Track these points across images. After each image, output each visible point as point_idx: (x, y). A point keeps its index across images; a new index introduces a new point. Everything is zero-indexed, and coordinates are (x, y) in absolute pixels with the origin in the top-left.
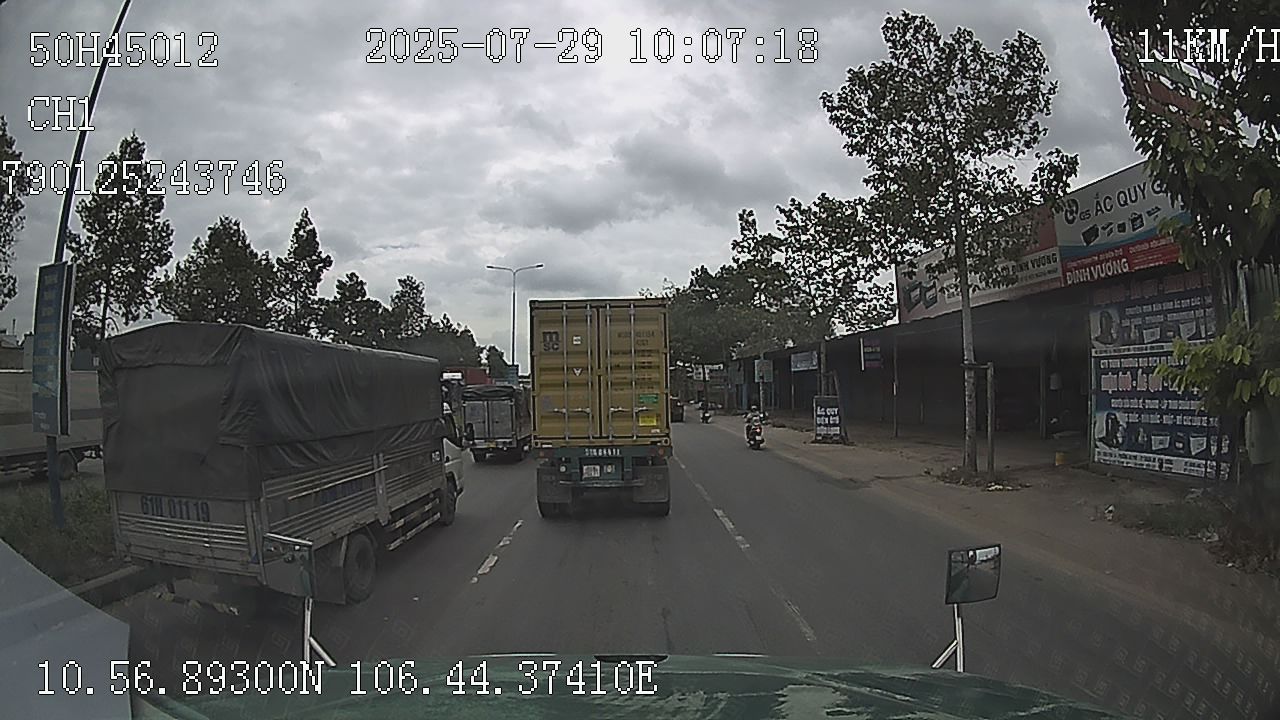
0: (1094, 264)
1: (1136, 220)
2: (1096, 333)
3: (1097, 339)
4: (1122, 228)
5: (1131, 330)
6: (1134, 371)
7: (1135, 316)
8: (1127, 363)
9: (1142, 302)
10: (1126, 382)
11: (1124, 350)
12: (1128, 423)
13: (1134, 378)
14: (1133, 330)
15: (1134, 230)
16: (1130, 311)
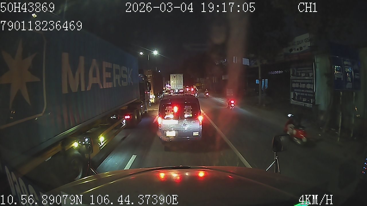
1: (301, 48)
2: (291, 73)
3: (292, 75)
4: (298, 50)
6: (299, 83)
8: (298, 81)
9: (302, 67)
10: (297, 85)
11: (297, 78)
12: (298, 95)
13: (299, 85)
14: (299, 73)
15: (300, 50)
16: (299, 69)
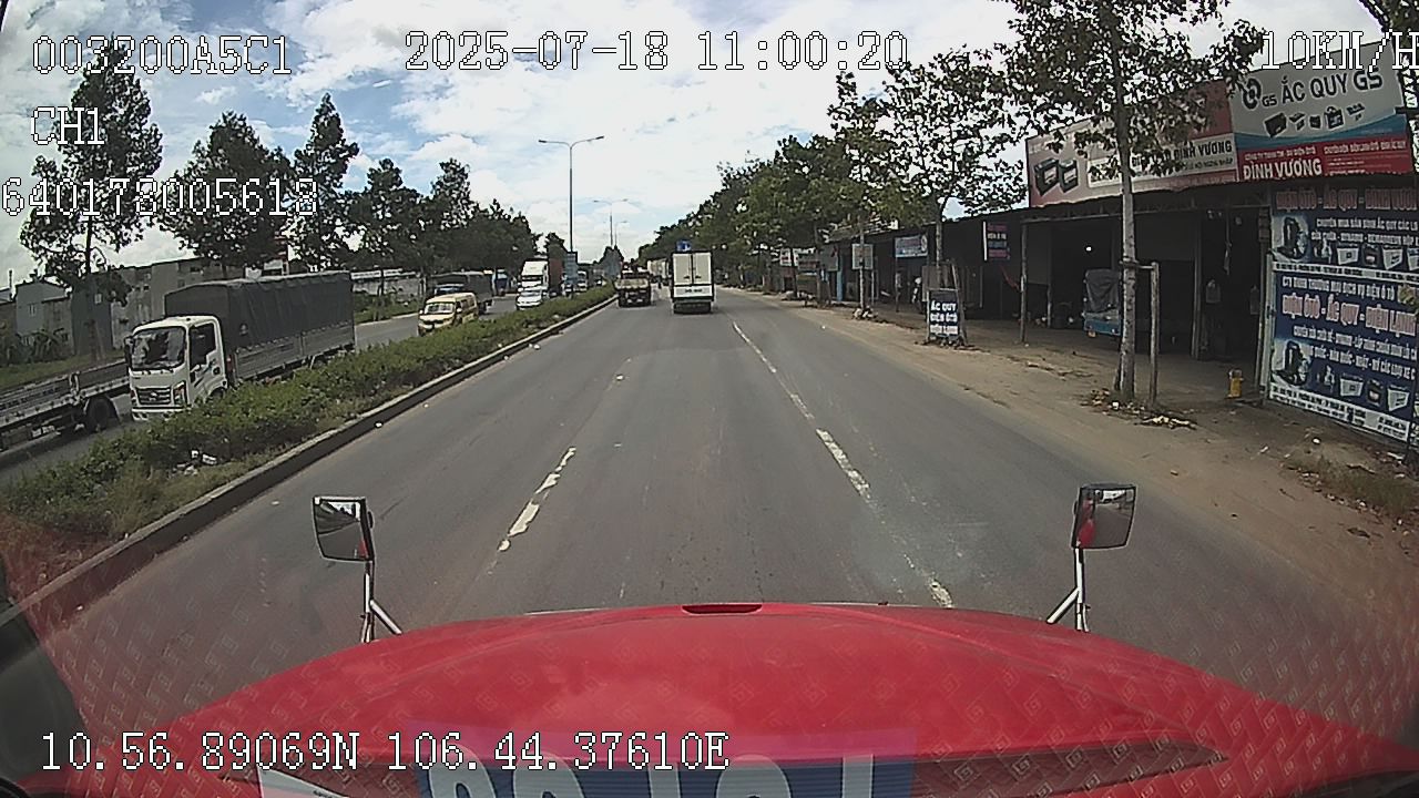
0: (1279, 160)
1: (1334, 116)
2: (1278, 241)
3: (1280, 250)
4: (1315, 122)
5: (1322, 247)
6: (1324, 296)
7: (1328, 230)
8: (1316, 285)
9: (1337, 215)
10: (1312, 307)
11: (1313, 269)
12: (1312, 357)
13: (1324, 304)
14: (1325, 245)
15: (1331, 127)
16: (1321, 223)
